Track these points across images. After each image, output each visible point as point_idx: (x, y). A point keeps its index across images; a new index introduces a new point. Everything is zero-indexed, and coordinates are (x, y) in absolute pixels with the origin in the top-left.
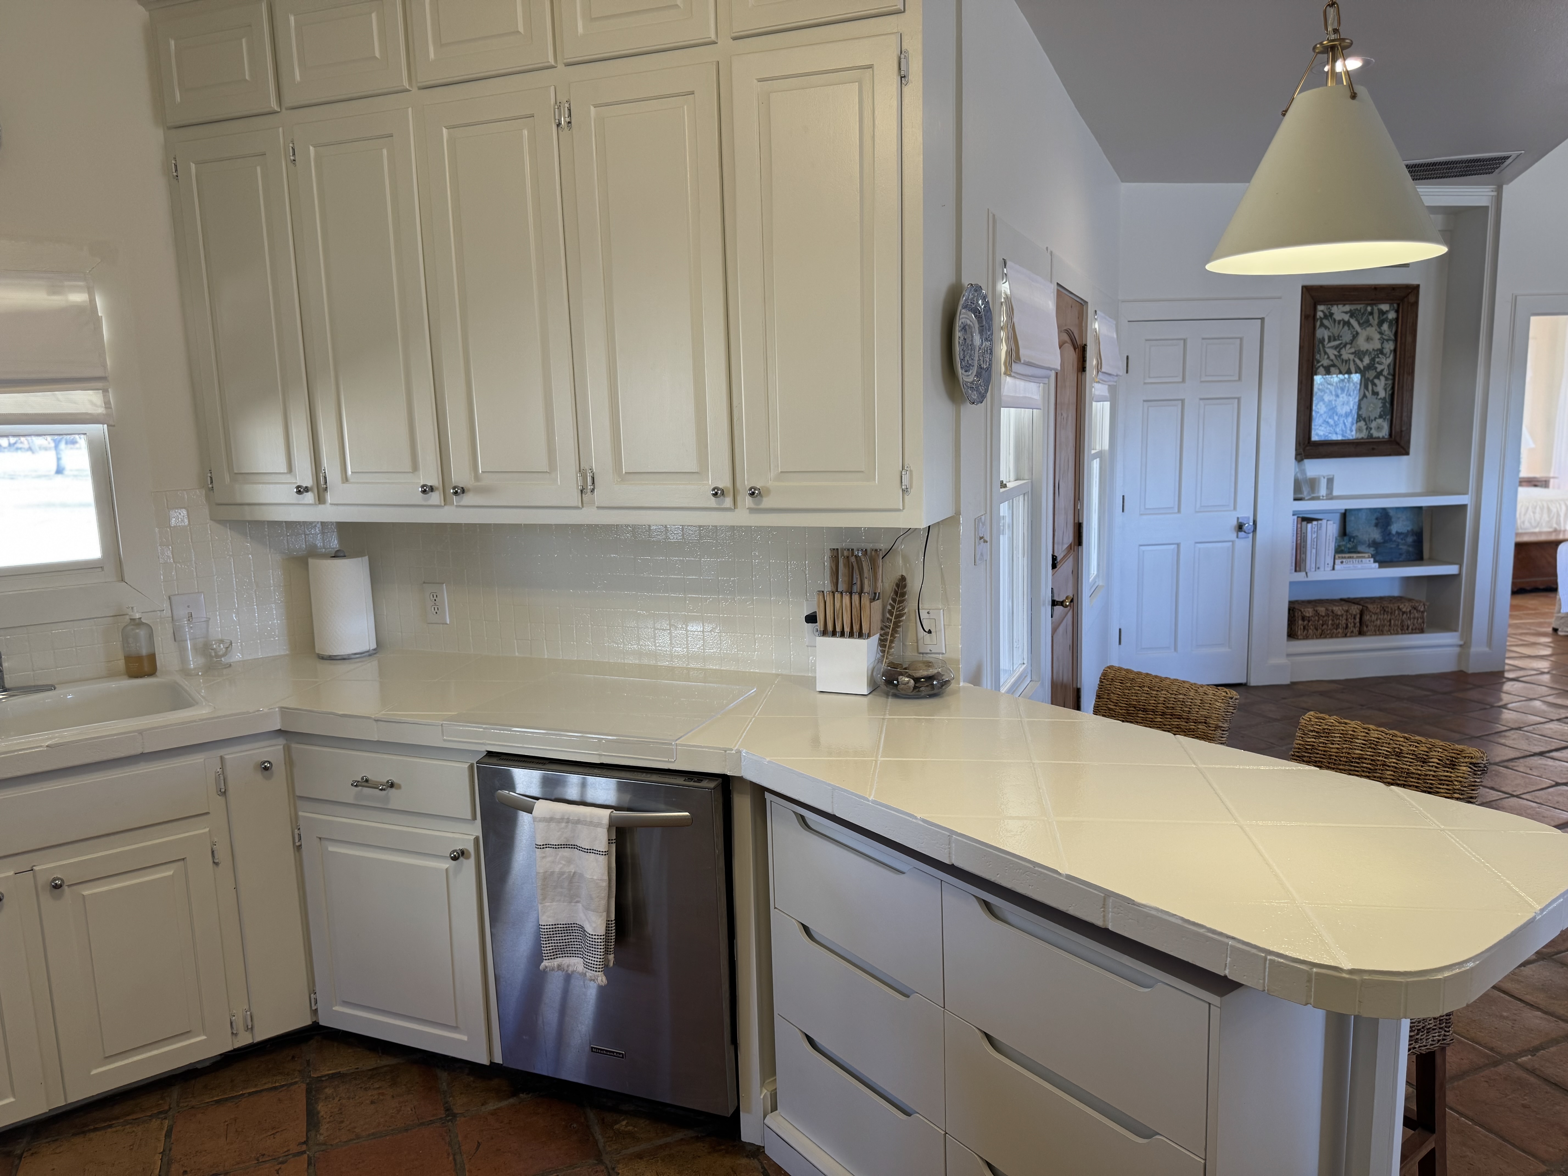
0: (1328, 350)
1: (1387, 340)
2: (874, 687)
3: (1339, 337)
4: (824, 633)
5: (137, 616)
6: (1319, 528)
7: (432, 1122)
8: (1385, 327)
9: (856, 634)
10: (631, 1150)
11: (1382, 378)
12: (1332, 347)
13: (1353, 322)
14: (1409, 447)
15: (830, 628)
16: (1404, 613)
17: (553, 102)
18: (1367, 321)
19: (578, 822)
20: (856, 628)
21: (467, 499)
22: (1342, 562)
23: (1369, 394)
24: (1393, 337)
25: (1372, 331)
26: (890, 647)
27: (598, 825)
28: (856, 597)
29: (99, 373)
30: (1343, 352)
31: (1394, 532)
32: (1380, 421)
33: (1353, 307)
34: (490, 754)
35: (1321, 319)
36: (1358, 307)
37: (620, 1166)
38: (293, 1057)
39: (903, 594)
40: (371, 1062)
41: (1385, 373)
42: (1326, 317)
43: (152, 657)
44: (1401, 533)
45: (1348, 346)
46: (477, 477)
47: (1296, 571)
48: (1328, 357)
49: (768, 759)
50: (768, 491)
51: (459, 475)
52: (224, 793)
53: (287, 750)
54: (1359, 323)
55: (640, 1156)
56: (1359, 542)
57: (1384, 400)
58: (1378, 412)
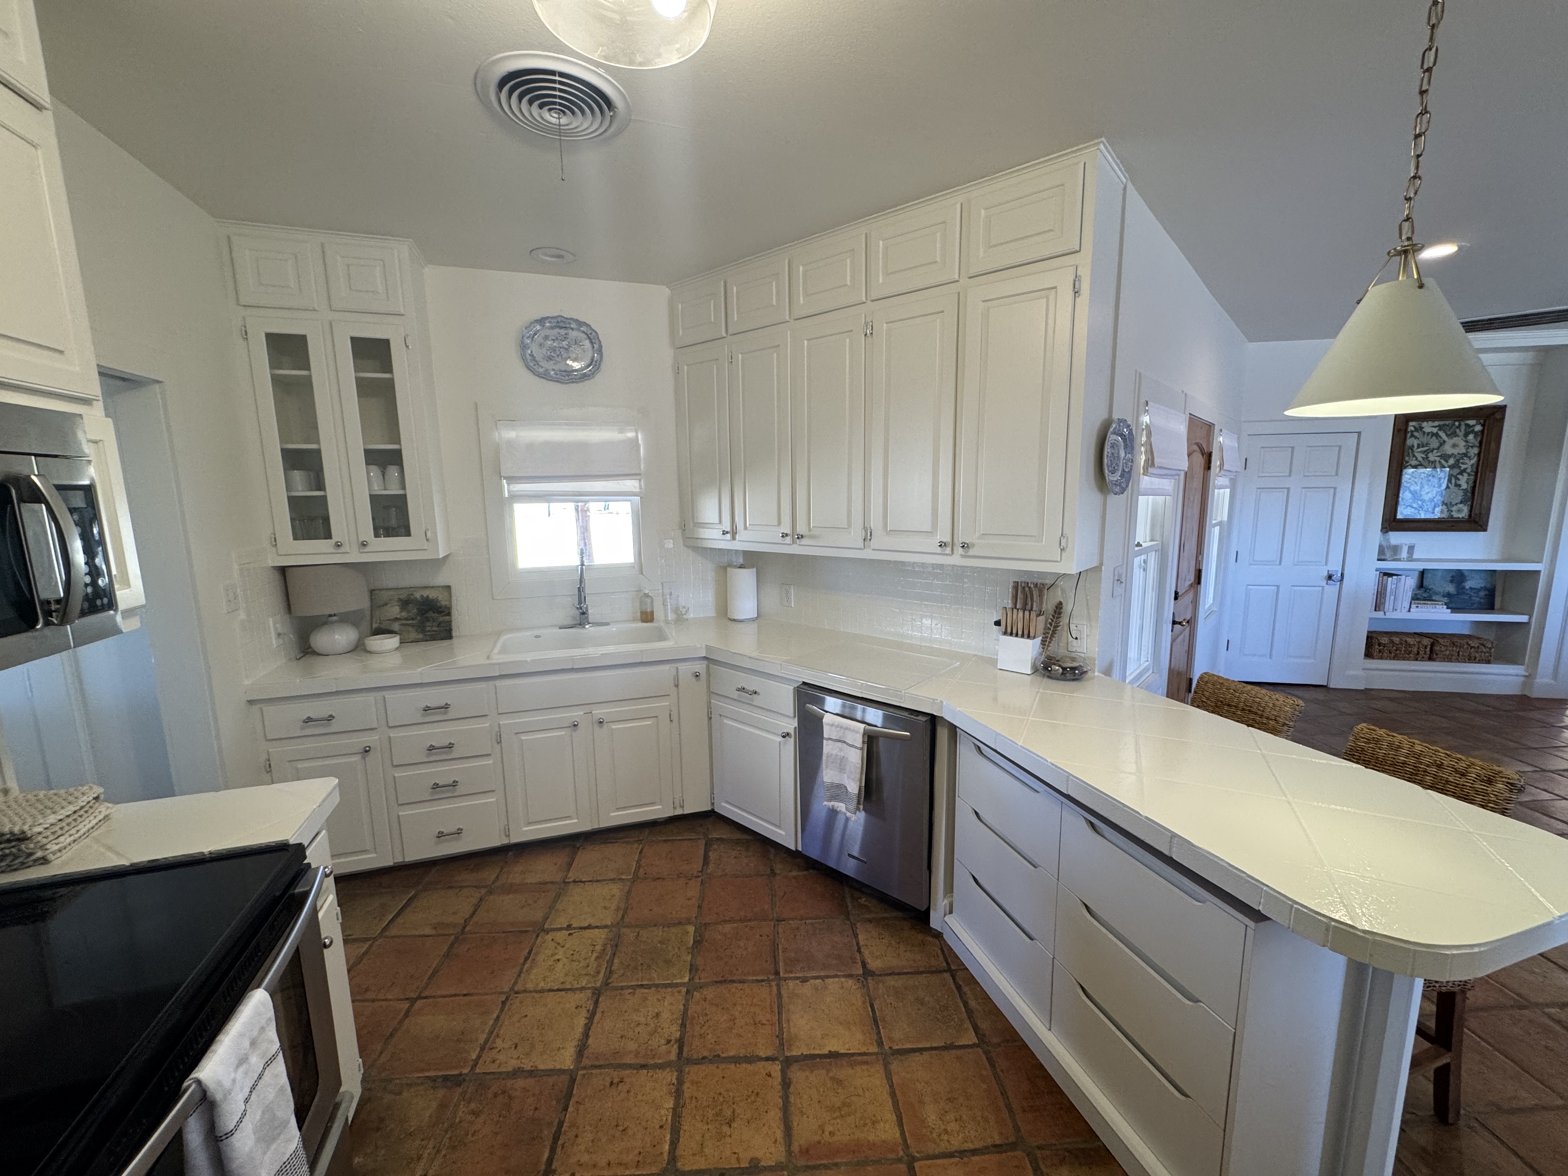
0: (1416, 454)
1: (1472, 447)
2: (1035, 670)
3: (1427, 444)
4: (1005, 633)
5: (647, 592)
6: (1399, 581)
7: (763, 875)
8: (1471, 437)
9: (1026, 636)
10: (867, 916)
11: (1466, 475)
12: (1420, 452)
13: (1441, 434)
14: (1487, 525)
15: (1009, 630)
16: (1472, 647)
17: (863, 321)
18: (1454, 433)
19: (847, 729)
20: (1026, 632)
21: (804, 541)
22: (1417, 607)
23: (1452, 486)
24: (1478, 445)
25: (1459, 441)
26: (1048, 646)
27: (857, 732)
28: (1027, 613)
29: (638, 472)
30: (1430, 455)
31: (1467, 587)
32: (1461, 506)
33: (1442, 424)
34: (804, 683)
35: (1412, 431)
36: (1447, 423)
37: (859, 924)
38: (701, 825)
39: (1060, 613)
40: (738, 835)
42: (1416, 430)
43: (652, 612)
44: (1474, 589)
45: (1435, 451)
46: (810, 530)
47: (1375, 610)
48: (1417, 459)
49: (958, 709)
50: (973, 545)
51: (801, 529)
52: (677, 686)
53: (708, 667)
54: (1447, 435)
55: (870, 921)
56: (1434, 593)
57: (1465, 490)
58: (1458, 499)
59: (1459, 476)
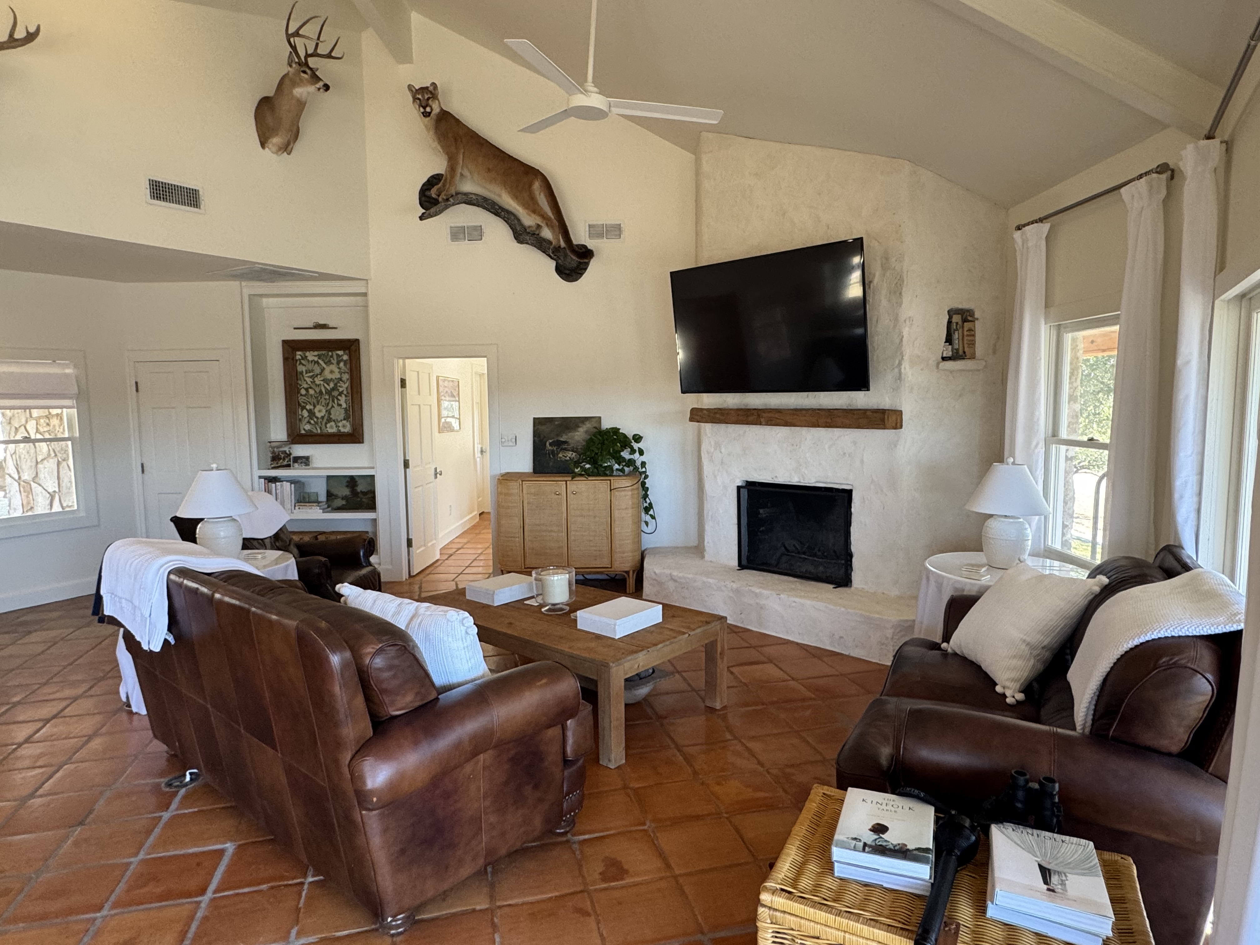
0: (306, 379)
1: (344, 373)
3: (312, 371)
8: (342, 364)
11: (343, 396)
12: (308, 377)
13: (320, 361)
14: (363, 439)
18: (330, 361)
22: (302, 508)
23: (335, 406)
24: (347, 371)
25: (334, 367)
30: (316, 379)
31: (359, 491)
32: (344, 422)
33: (320, 352)
35: (299, 360)
36: (324, 352)
41: (345, 392)
42: (303, 359)
45: (319, 376)
48: (307, 383)
54: (325, 363)
56: (336, 497)
57: (346, 409)
58: (342, 416)
59: (339, 397)
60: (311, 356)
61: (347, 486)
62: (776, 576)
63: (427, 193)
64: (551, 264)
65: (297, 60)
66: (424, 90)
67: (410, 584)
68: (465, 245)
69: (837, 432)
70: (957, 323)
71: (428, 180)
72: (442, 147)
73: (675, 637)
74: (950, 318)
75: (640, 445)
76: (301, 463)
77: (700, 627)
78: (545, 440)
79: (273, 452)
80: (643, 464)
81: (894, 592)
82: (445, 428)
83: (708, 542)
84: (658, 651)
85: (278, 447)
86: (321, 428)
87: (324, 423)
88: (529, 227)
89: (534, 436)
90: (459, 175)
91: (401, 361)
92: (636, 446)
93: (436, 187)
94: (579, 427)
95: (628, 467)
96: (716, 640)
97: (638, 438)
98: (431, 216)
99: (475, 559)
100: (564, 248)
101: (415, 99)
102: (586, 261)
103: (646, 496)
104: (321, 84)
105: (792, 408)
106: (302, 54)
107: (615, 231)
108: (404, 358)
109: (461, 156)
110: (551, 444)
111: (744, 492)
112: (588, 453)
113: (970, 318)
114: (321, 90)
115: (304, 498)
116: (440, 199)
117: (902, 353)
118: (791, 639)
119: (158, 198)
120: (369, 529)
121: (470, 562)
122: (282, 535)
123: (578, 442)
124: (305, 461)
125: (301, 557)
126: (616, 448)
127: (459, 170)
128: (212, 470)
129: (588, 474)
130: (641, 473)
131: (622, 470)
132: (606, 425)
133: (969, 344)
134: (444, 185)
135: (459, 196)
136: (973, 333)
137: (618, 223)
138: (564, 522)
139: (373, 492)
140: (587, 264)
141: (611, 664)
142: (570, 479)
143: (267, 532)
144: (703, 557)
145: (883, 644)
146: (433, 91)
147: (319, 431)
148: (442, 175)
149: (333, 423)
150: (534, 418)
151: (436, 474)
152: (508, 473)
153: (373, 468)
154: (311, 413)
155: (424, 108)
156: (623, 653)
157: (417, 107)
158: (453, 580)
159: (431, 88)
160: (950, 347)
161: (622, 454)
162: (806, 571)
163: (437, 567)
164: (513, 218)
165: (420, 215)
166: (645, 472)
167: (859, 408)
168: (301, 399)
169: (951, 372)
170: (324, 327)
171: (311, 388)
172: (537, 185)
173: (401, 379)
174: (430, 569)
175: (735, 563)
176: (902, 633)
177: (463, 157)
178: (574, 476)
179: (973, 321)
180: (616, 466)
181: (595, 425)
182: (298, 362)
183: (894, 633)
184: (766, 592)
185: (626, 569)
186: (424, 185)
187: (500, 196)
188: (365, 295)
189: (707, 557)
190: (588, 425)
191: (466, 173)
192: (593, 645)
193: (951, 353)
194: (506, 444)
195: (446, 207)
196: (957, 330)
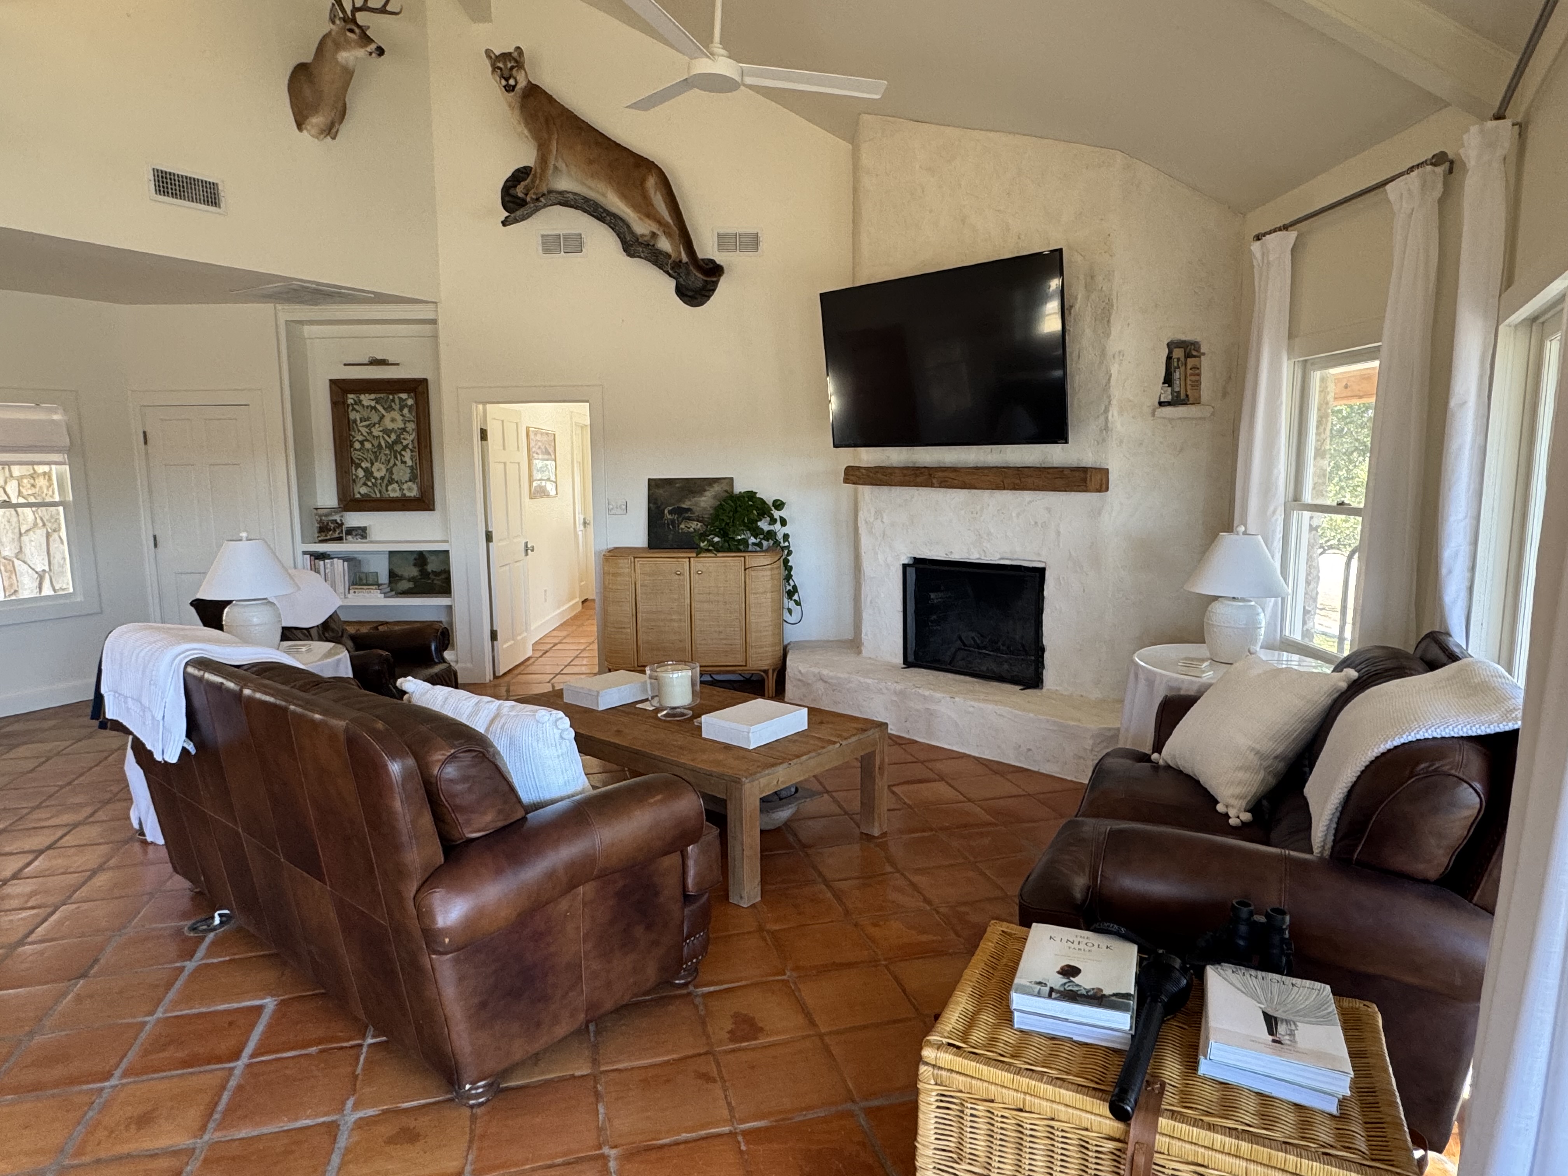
0: (360, 429)
1: (409, 421)
3: (368, 419)
8: (406, 411)
12: (363, 426)
13: (378, 407)
14: (434, 505)
18: (391, 407)
22: (357, 592)
23: (398, 463)
24: (413, 419)
25: (395, 414)
30: (373, 429)
31: (430, 570)
32: (410, 484)
33: (378, 396)
35: (351, 405)
36: (382, 395)
41: (410, 446)
42: (356, 403)
45: (377, 426)
48: (362, 434)
54: (384, 409)
56: (401, 578)
57: (411, 468)
58: (407, 477)
59: (403, 453)
60: (367, 399)
61: (415, 565)
62: (950, 676)
63: (512, 191)
64: (670, 284)
65: (341, 15)
66: (505, 56)
67: (495, 686)
68: (560, 259)
69: (1027, 495)
70: (1178, 359)
71: (513, 175)
72: (530, 131)
73: (824, 748)
74: (1170, 353)
75: (783, 513)
76: (356, 535)
77: (854, 735)
78: (663, 507)
79: (321, 522)
80: (786, 537)
81: (1095, 694)
82: (538, 493)
83: (866, 635)
84: (801, 764)
85: (326, 515)
86: (380, 492)
87: (384, 485)
88: (643, 236)
89: (649, 502)
90: (551, 167)
91: (480, 407)
92: (777, 514)
93: (523, 184)
94: (705, 490)
95: (768, 540)
96: (874, 752)
97: (779, 505)
98: (516, 221)
99: (577, 657)
100: (687, 263)
101: (495, 68)
102: (714, 279)
103: (789, 577)
104: (373, 47)
105: (971, 465)
106: (348, 8)
107: (752, 242)
108: (485, 403)
109: (555, 145)
110: (670, 512)
111: (911, 572)
112: (717, 524)
113: (1194, 353)
114: (374, 55)
115: (361, 579)
116: (528, 199)
117: (1109, 397)
118: (968, 752)
119: (166, 193)
120: (443, 618)
121: (570, 659)
122: (333, 625)
123: (705, 509)
124: (361, 533)
125: (357, 650)
126: (752, 516)
127: (552, 162)
128: (241, 540)
129: (717, 549)
130: (783, 548)
131: (759, 545)
132: (740, 488)
133: (1192, 386)
134: (533, 181)
135: (553, 195)
136: (1197, 371)
137: (755, 231)
138: (687, 608)
139: (448, 572)
140: (716, 284)
141: (744, 779)
142: (694, 555)
143: (313, 619)
144: (860, 652)
145: (1080, 757)
146: (518, 59)
147: (378, 495)
148: (530, 168)
149: (395, 486)
150: (650, 480)
151: (526, 550)
152: (616, 548)
153: (447, 542)
154: (368, 473)
155: (507, 80)
156: (758, 767)
157: (498, 79)
158: (549, 682)
159: (515, 55)
160: (1169, 389)
161: (759, 524)
162: (988, 669)
163: (528, 666)
164: (621, 224)
165: (503, 218)
166: (788, 547)
167: (1055, 465)
168: (355, 455)
169: (1170, 420)
170: (383, 362)
171: (367, 440)
172: (651, 182)
173: (481, 429)
174: (522, 668)
175: (899, 660)
176: (1105, 744)
177: (557, 143)
178: (699, 551)
179: (1199, 357)
180: (752, 540)
181: (726, 488)
182: (350, 408)
183: (1094, 744)
184: (938, 695)
185: (766, 668)
186: (507, 181)
187: (604, 195)
188: (434, 322)
189: (865, 653)
190: (717, 488)
191: (561, 165)
192: (721, 757)
193: (1170, 397)
194: (613, 512)
195: (537, 209)
196: (1179, 368)
